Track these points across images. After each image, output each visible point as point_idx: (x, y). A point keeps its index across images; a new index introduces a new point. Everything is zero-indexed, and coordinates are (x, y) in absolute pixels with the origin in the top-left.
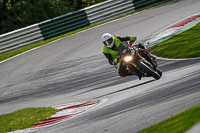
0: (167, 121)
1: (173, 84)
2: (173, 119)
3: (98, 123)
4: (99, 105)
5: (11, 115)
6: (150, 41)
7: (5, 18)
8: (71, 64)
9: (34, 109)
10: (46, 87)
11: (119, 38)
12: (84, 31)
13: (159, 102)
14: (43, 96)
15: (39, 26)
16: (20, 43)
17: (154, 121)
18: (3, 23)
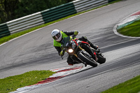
0: (131, 80)
1: (134, 55)
2: (135, 79)
3: (83, 81)
4: (83, 69)
6: (119, 25)
7: (18, 8)
9: (38, 72)
10: (46, 56)
13: (125, 67)
14: (44, 63)
15: (41, 14)
16: (28, 25)
17: (121, 80)
18: (16, 11)
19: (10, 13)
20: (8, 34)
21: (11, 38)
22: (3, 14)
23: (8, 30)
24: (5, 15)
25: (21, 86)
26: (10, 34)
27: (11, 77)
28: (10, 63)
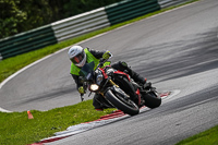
4: (170, 97)
5: (74, 107)
8: (140, 52)
11: (92, 52)
12: (154, 16)
15: (106, 10)
16: (85, 28)
18: (66, 7)
19: (57, 10)
20: (54, 41)
21: (58, 49)
22: (45, 11)
23: (53, 35)
24: (49, 12)
25: (73, 123)
26: (56, 42)
27: (58, 110)
28: (57, 87)
